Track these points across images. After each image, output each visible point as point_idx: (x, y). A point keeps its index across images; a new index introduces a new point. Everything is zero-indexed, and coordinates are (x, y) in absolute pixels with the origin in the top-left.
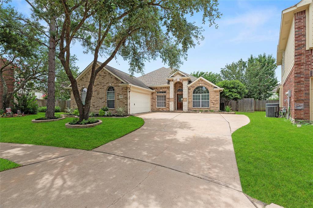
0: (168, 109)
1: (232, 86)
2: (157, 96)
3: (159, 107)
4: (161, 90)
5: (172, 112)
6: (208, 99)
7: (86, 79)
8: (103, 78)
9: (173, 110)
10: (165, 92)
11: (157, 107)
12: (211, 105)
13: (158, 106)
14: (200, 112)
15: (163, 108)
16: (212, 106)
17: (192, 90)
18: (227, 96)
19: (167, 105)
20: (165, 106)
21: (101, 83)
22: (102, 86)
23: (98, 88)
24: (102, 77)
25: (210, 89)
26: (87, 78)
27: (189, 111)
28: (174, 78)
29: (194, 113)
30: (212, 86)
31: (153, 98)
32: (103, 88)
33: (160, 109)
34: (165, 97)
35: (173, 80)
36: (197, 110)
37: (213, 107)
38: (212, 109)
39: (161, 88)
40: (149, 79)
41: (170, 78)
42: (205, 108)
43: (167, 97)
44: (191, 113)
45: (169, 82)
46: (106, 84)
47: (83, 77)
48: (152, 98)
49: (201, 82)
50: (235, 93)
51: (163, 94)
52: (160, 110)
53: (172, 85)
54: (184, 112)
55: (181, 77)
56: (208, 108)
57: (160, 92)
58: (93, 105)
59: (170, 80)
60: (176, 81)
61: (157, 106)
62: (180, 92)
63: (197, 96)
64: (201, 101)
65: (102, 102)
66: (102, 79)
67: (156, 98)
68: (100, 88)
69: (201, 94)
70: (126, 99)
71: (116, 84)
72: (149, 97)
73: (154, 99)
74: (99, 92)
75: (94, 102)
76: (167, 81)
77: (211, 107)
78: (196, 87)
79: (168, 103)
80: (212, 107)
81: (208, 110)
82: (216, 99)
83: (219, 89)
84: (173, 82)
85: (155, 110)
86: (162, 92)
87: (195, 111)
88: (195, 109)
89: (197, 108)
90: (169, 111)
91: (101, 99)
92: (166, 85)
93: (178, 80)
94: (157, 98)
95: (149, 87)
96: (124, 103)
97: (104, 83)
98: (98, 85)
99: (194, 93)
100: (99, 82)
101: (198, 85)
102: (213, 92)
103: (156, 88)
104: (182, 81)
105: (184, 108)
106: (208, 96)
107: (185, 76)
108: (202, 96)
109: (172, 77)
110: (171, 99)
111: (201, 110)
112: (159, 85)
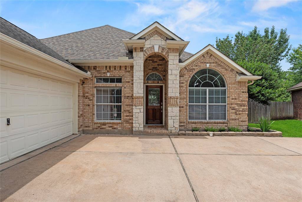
0: (128, 126)
2: (97, 90)
3: (102, 121)
4: (108, 74)
5: (139, 134)
6: (224, 100)
9: (142, 129)
10: (119, 80)
11: (96, 121)
12: (231, 115)
13: (99, 117)
14: (211, 133)
15: (113, 123)
16: (234, 116)
17: (188, 78)
19: (123, 115)
20: (119, 116)
25: (228, 78)
27: (183, 131)
29: (197, 135)
30: (232, 70)
31: (84, 96)
33: (104, 124)
34: (119, 92)
35: (142, 49)
36: (199, 126)
37: (235, 119)
38: (232, 124)
39: (109, 68)
40: (74, 45)
42: (217, 121)
43: (125, 92)
44: (189, 135)
45: (130, 53)
48: (81, 94)
49: (208, 59)
51: (113, 84)
52: (106, 127)
53: (139, 61)
54: (170, 135)
55: (163, 43)
56: (223, 123)
57: (106, 80)
59: (136, 49)
60: (149, 53)
61: (97, 116)
62: (155, 82)
63: (198, 92)
64: (208, 104)
67: (93, 95)
69: (208, 89)
73: (87, 97)
76: (124, 51)
77: (230, 119)
78: (197, 69)
79: (128, 108)
80: (233, 119)
81: (223, 126)
82: (242, 101)
83: (249, 76)
84: (142, 53)
85: (91, 128)
86: (112, 81)
87: (197, 131)
88: (194, 126)
89: (199, 123)
90: (131, 133)
92: (125, 60)
93: (156, 50)
94: (97, 94)
95: (73, 64)
99: (191, 85)
101: (203, 67)
102: (234, 84)
103: (95, 68)
104: (168, 52)
105: (170, 122)
106: (224, 92)
107: (173, 39)
108: (211, 92)
109: (139, 39)
110: (138, 98)
111: (210, 126)
112: (103, 58)
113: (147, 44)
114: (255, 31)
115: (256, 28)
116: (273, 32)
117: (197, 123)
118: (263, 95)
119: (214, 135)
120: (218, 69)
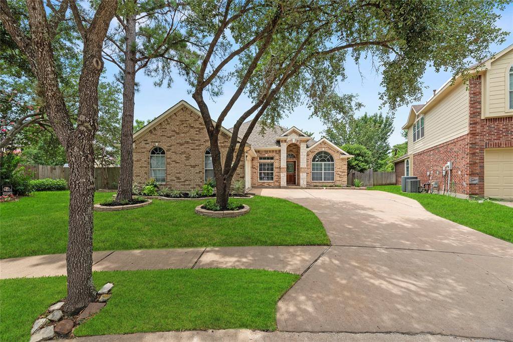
0: (277, 184)
1: (358, 152)
2: (260, 164)
3: (263, 181)
4: (266, 155)
5: (284, 188)
6: (333, 169)
7: (163, 131)
8: (197, 133)
9: (285, 185)
10: (272, 158)
11: (259, 181)
12: (337, 178)
13: (261, 179)
14: (325, 188)
15: (269, 182)
16: (338, 179)
17: (311, 156)
18: (353, 166)
19: (275, 178)
20: (272, 179)
21: (194, 140)
22: (197, 146)
23: (188, 148)
24: (197, 131)
25: (336, 156)
26: (164, 130)
27: (309, 186)
29: (316, 189)
30: (338, 152)
32: (199, 149)
33: (264, 183)
34: (272, 165)
35: (285, 141)
36: (318, 184)
37: (340, 181)
38: (338, 183)
39: (266, 152)
41: (282, 138)
42: (328, 181)
43: (276, 165)
44: (312, 188)
45: (278, 142)
46: (205, 142)
47: (155, 128)
49: (323, 146)
50: (362, 162)
51: (269, 161)
52: (265, 185)
53: (284, 148)
54: (302, 188)
55: (297, 137)
56: (332, 183)
57: (265, 158)
58: (176, 177)
59: (282, 141)
60: (290, 143)
62: (292, 159)
63: (317, 165)
64: (323, 171)
65: (197, 173)
66: (196, 134)
67: (257, 167)
68: (193, 149)
69: (323, 163)
70: (241, 168)
71: (223, 143)
73: (254, 168)
74: (190, 155)
75: (180, 173)
76: (275, 142)
77: (337, 181)
78: (317, 152)
79: (277, 174)
81: (332, 184)
82: (343, 170)
83: (348, 156)
84: (286, 143)
85: (256, 185)
86: (268, 158)
87: (316, 187)
88: (315, 184)
90: (280, 187)
91: (194, 167)
92: (276, 147)
93: (294, 141)
94: (260, 166)
96: (239, 174)
97: (199, 140)
98: (188, 143)
99: (314, 160)
100: (190, 139)
101: (320, 150)
102: (339, 160)
103: (258, 151)
104: (300, 143)
105: (301, 182)
106: (333, 165)
107: (303, 136)
108: (325, 165)
109: (285, 136)
110: (284, 168)
111: (324, 184)
112: (263, 146)
113: (289, 138)
114: (366, 115)
116: (380, 117)
117: (317, 182)
118: (359, 166)
119: (326, 189)
120: (329, 151)
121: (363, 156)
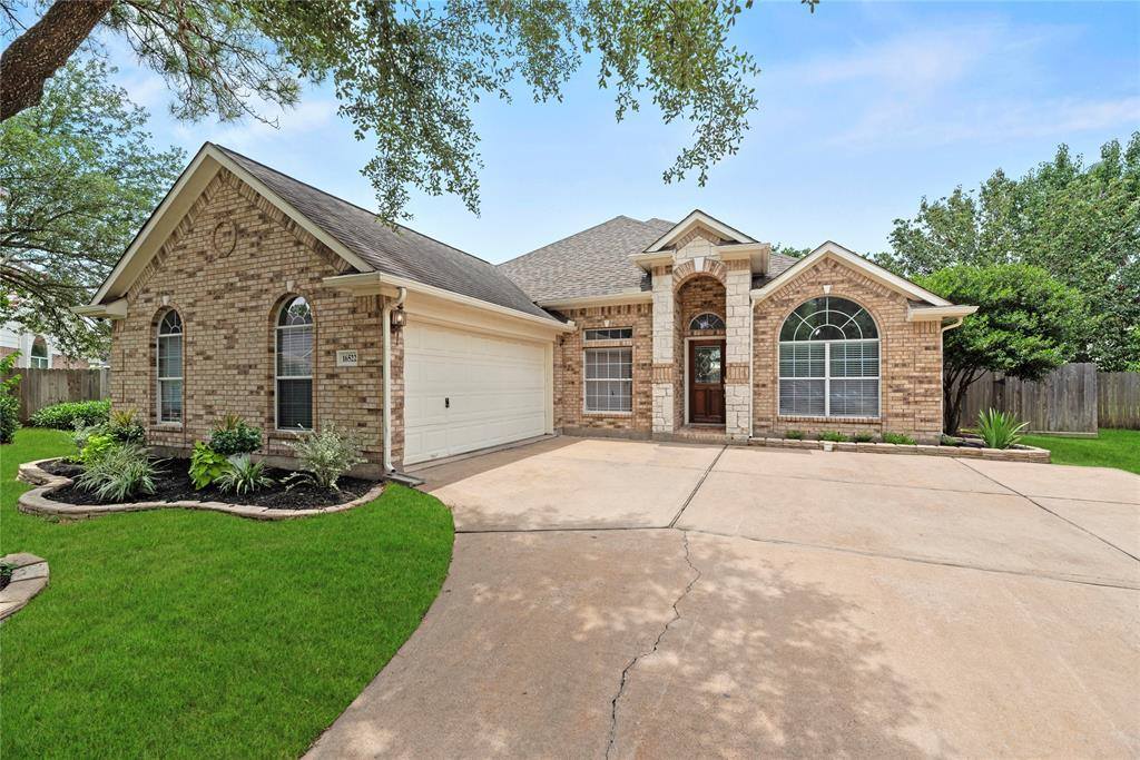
0: (643, 422)
1: (1007, 293)
2: (588, 354)
3: (596, 412)
4: (607, 323)
5: (665, 439)
6: (873, 369)
7: (179, 258)
8: (254, 250)
9: (670, 429)
10: (628, 333)
11: (585, 411)
12: (890, 402)
13: (591, 405)
14: (828, 445)
15: (617, 417)
16: (899, 408)
17: (777, 319)
18: (978, 352)
19: (637, 400)
20: (629, 405)
21: (246, 279)
22: (252, 297)
23: (233, 305)
24: (252, 245)
25: (883, 314)
26: (180, 252)
27: (762, 437)
28: (678, 258)
29: (792, 447)
30: (895, 295)
31: (564, 366)
32: (255, 308)
33: (600, 418)
34: (628, 355)
35: (669, 269)
36: (804, 428)
37: (904, 415)
38: (896, 427)
39: (607, 311)
40: (552, 269)
41: (655, 257)
42: (851, 417)
43: (639, 356)
44: (773, 445)
45: (649, 276)
46: (272, 280)
47: (163, 251)
48: (559, 362)
49: (826, 275)
50: (1028, 333)
51: (616, 342)
52: (605, 425)
53: (664, 295)
54: (733, 443)
55: (713, 250)
56: (870, 423)
57: (604, 333)
58: (205, 407)
59: (657, 269)
60: (684, 275)
61: (588, 405)
62: (709, 332)
63: (802, 353)
64: (828, 378)
65: (252, 392)
66: (252, 255)
67: (579, 363)
68: (242, 310)
69: (827, 344)
70: (371, 376)
71: (319, 280)
72: (547, 358)
73: (569, 368)
74: (236, 332)
75: (213, 393)
76: (639, 274)
77: (889, 415)
78: (800, 300)
79: (643, 388)
80: (897, 415)
81: (870, 431)
82: (923, 369)
83: (943, 308)
84: (669, 277)
85: (576, 426)
86: (615, 334)
87: (795, 439)
88: (792, 427)
89: (805, 421)
90: (648, 436)
91: (244, 370)
92: (635, 294)
93: (699, 267)
94: (588, 361)
95: (545, 309)
97: (259, 276)
98: (230, 287)
99: (786, 335)
100: (237, 275)
101: (814, 292)
102: (901, 328)
103: (583, 312)
104: (724, 270)
105: (730, 417)
106: (874, 350)
107: (735, 242)
108: (835, 351)
109: (663, 249)
110: (662, 367)
111: (831, 429)
112: (596, 294)
115: (1063, 151)
117: (801, 419)
119: (834, 449)
120: (855, 296)
121: (1030, 309)
